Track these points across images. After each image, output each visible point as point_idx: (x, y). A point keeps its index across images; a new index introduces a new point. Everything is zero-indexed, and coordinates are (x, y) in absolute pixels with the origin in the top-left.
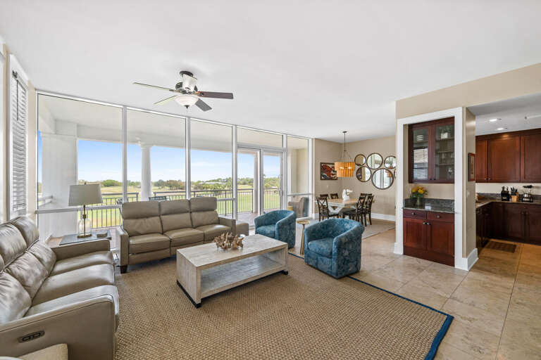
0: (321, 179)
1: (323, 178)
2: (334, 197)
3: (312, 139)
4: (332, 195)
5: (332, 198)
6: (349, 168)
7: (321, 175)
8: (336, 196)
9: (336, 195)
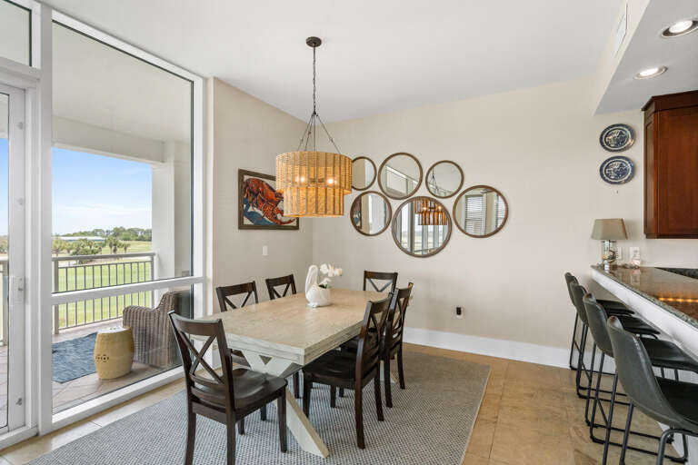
0: (242, 226)
1: (249, 221)
2: (280, 289)
3: (206, 80)
4: (271, 283)
5: (272, 294)
6: (330, 181)
7: (242, 213)
8: (285, 284)
9: (289, 280)
